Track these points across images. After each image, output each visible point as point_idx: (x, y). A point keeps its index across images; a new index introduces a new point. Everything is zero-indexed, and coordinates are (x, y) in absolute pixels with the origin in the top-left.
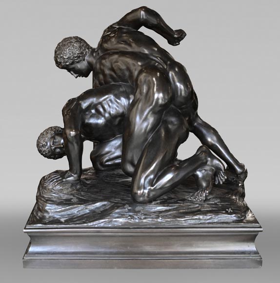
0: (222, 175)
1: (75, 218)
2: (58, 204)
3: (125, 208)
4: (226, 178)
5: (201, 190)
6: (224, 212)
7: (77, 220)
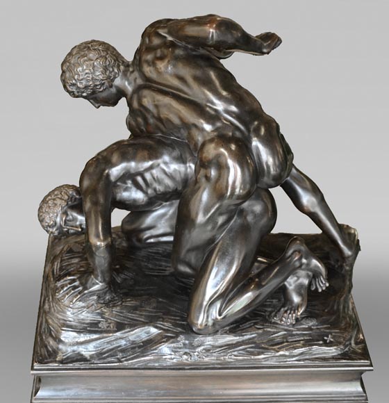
0: (322, 282)
1: (105, 353)
2: (80, 331)
3: (178, 342)
4: (327, 285)
5: (290, 307)
6: (321, 342)
7: (108, 357)
